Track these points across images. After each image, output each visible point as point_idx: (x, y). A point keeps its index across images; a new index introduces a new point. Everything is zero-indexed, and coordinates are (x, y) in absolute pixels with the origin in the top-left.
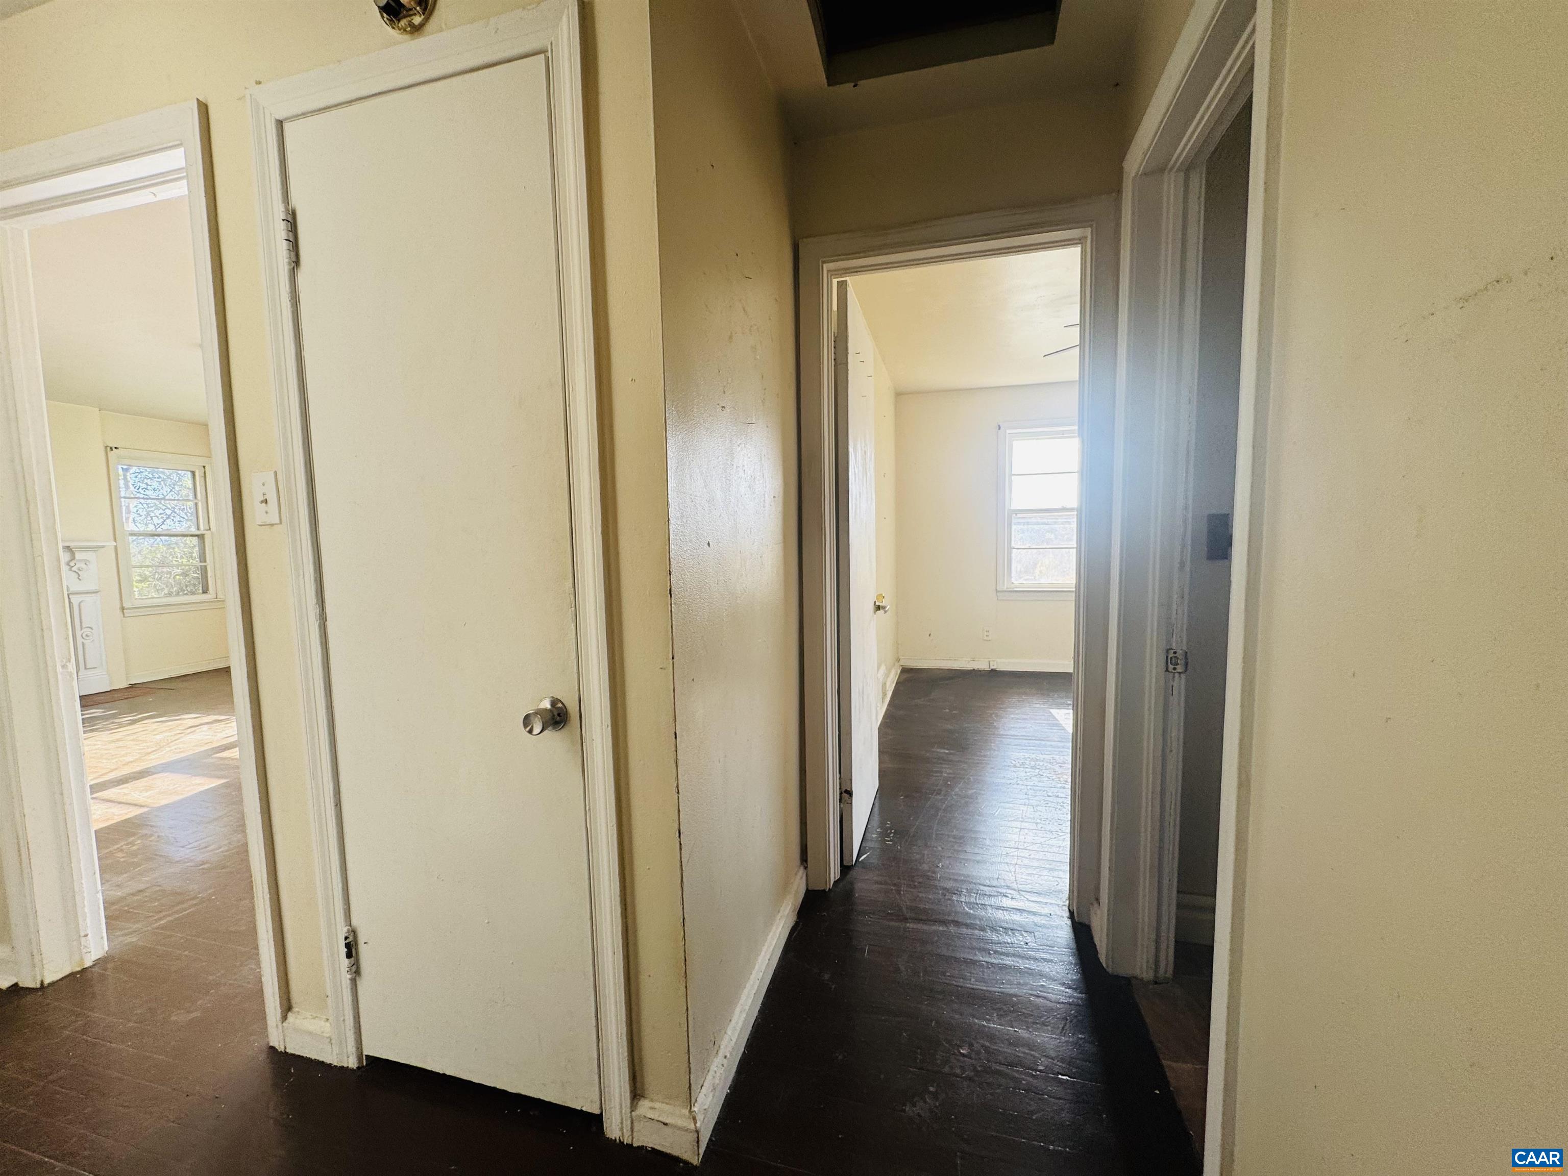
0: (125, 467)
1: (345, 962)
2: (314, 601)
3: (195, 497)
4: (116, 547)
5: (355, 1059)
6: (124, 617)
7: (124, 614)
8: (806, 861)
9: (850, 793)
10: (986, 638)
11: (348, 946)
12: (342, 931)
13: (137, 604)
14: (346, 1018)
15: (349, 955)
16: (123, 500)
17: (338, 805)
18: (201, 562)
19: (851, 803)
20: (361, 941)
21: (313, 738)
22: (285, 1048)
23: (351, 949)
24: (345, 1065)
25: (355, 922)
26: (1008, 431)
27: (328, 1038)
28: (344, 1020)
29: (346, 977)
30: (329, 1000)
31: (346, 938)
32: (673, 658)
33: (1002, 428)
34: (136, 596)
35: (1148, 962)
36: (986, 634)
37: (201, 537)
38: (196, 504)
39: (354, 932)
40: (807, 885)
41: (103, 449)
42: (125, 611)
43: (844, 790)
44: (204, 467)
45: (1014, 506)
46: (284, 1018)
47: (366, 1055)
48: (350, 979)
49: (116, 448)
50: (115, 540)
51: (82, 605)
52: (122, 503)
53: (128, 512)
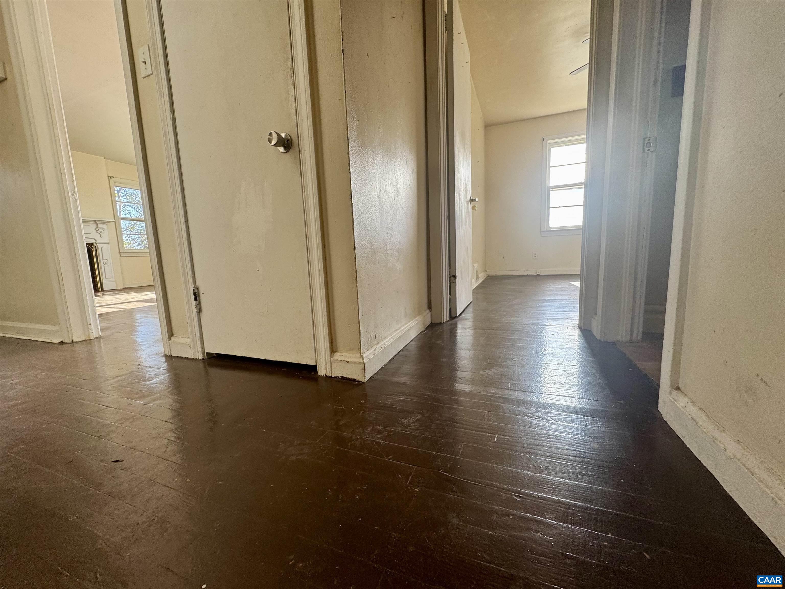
1: (194, 303)
2: (169, 110)
4: (115, 224)
5: (202, 354)
7: (120, 255)
8: (431, 308)
9: (455, 277)
10: (534, 258)
11: (195, 294)
12: (191, 287)
13: (127, 251)
14: (196, 334)
15: (196, 299)
16: (117, 202)
17: (187, 221)
19: (456, 282)
20: (201, 292)
21: (173, 185)
22: (171, 354)
23: (197, 296)
24: (197, 358)
25: (198, 284)
26: (549, 142)
27: (188, 344)
28: (195, 335)
29: (195, 311)
30: (188, 325)
31: (194, 290)
32: (345, 92)
33: (545, 140)
34: (126, 247)
35: (626, 331)
36: (534, 255)
39: (198, 289)
40: (431, 320)
41: (107, 178)
42: (121, 253)
43: (451, 275)
45: (551, 184)
46: (170, 339)
47: (207, 353)
48: (197, 312)
49: (113, 177)
50: (115, 219)
51: (103, 248)
52: (117, 204)
53: (120, 209)
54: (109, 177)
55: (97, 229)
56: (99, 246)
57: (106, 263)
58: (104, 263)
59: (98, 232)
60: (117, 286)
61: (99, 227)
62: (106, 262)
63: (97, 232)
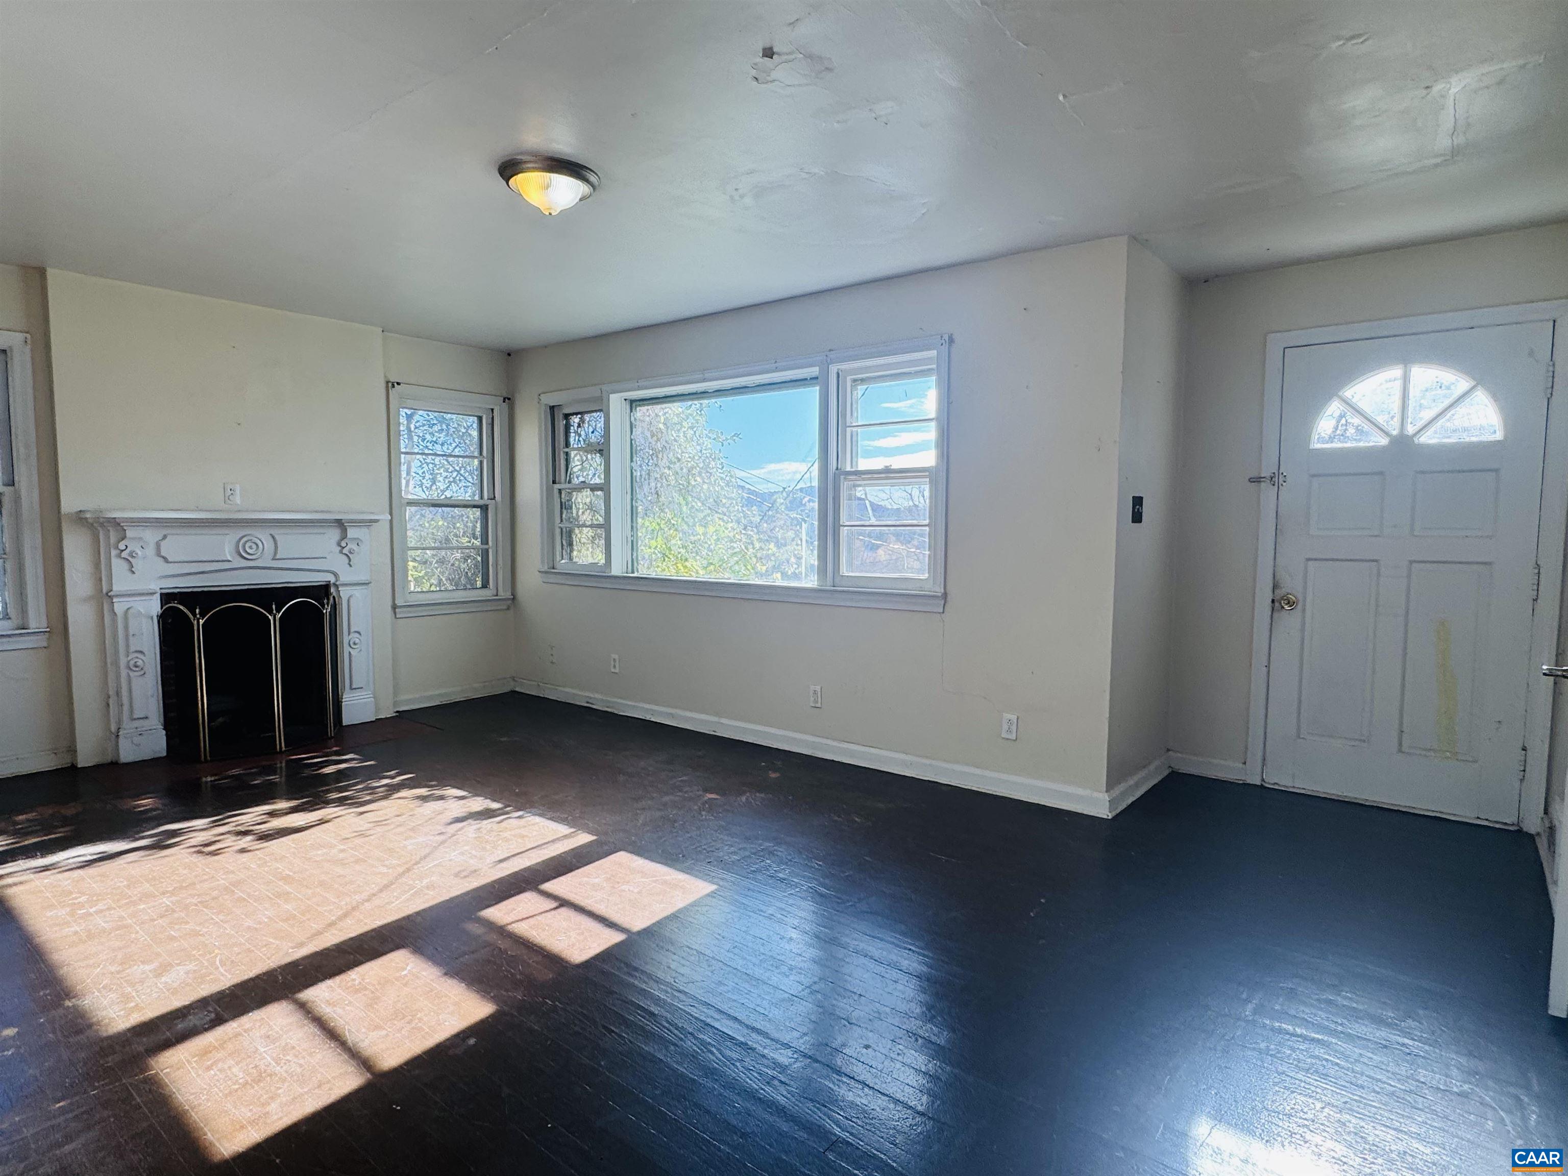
0: (409, 412)
3: (481, 453)
4: (391, 521)
6: (396, 618)
7: (395, 613)
13: (413, 600)
16: (403, 456)
18: (482, 544)
34: (412, 589)
37: (484, 508)
38: (481, 463)
41: (383, 385)
42: (397, 610)
44: (492, 410)
49: (398, 384)
50: (391, 514)
51: (352, 601)
52: (403, 460)
53: (408, 473)
54: (387, 382)
55: (343, 544)
56: (344, 593)
57: (355, 644)
58: (351, 643)
59: (345, 551)
60: (377, 709)
61: (349, 536)
62: (357, 641)
63: (341, 552)
